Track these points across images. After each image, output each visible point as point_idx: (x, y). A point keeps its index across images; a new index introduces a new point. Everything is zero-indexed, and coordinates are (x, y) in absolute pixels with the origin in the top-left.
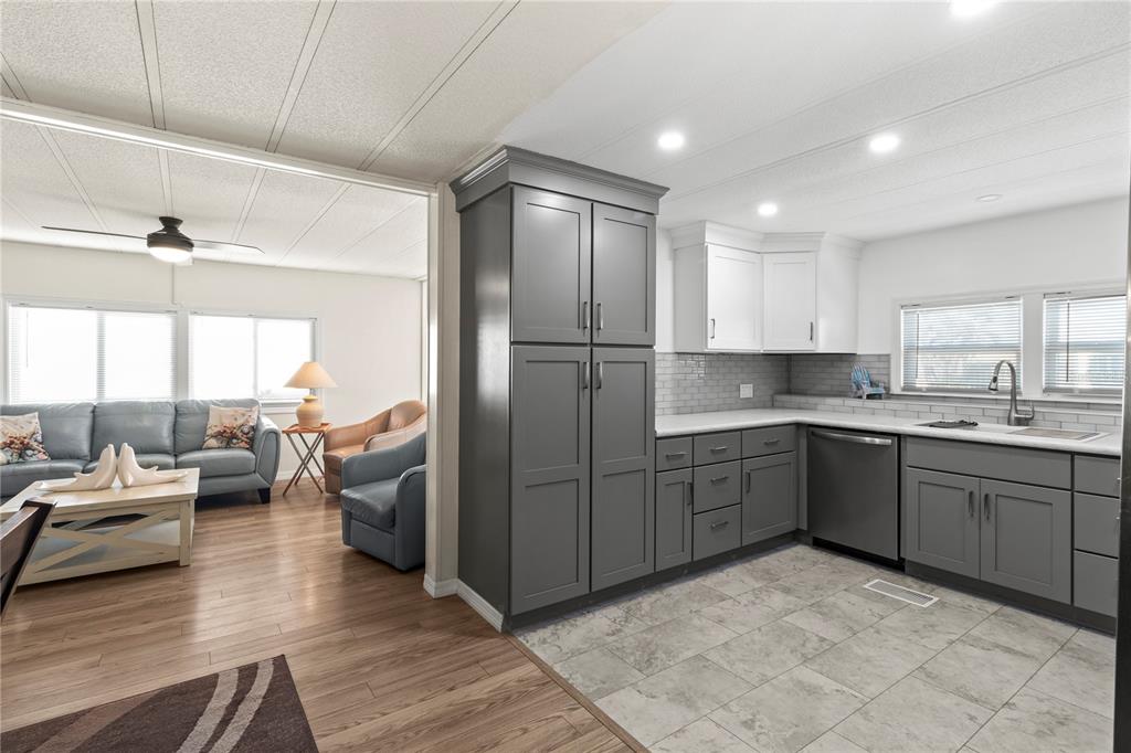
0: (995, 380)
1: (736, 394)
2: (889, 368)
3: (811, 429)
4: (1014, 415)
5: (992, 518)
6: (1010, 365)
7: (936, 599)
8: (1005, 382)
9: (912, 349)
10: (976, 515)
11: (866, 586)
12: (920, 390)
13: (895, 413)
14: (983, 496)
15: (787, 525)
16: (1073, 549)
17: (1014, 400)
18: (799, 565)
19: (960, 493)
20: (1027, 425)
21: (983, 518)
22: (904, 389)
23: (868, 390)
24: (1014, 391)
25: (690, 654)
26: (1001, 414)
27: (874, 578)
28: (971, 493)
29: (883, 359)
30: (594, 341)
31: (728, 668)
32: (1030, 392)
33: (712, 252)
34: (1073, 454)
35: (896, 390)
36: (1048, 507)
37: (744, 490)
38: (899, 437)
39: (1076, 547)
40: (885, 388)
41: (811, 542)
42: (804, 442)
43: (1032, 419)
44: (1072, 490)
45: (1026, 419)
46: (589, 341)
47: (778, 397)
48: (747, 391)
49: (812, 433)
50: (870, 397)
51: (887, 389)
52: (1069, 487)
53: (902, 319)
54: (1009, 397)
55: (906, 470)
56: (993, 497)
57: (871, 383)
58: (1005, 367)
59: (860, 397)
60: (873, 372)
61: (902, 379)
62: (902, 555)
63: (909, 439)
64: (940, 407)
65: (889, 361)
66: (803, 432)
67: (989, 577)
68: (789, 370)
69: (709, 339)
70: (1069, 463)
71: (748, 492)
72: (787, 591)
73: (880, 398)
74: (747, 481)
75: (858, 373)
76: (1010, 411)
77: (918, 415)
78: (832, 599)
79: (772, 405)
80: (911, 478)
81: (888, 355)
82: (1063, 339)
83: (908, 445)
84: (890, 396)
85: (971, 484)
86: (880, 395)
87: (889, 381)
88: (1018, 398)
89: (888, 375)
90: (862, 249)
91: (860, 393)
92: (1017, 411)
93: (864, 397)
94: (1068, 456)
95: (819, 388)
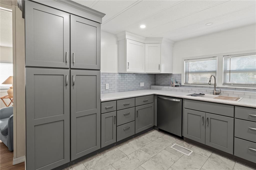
0: (210, 81)
1: (139, 85)
2: (181, 78)
3: (159, 96)
4: (215, 92)
5: (209, 125)
6: (214, 77)
7: (192, 151)
8: (213, 82)
9: (187, 73)
10: (204, 124)
11: (171, 147)
12: (189, 84)
14: (206, 119)
15: (151, 125)
16: (234, 137)
17: (215, 87)
18: (153, 139)
19: (200, 117)
20: (219, 95)
21: (207, 125)
22: (185, 84)
23: (175, 84)
24: (215, 85)
26: (211, 91)
27: (174, 143)
28: (203, 117)
29: (179, 75)
30: (71, 68)
32: (219, 85)
33: (128, 42)
34: (235, 106)
35: (183, 84)
36: (226, 123)
37: (136, 116)
38: (182, 99)
39: (235, 136)
40: (180, 83)
41: (158, 129)
42: (156, 100)
43: (220, 93)
44: (234, 117)
45: (219, 93)
46: (69, 67)
47: (152, 86)
48: (142, 85)
49: (158, 97)
50: (176, 86)
51: (180, 84)
52: (233, 117)
53: (185, 64)
54: (214, 86)
55: (184, 110)
56: (209, 119)
57: (176, 82)
58: (213, 77)
59: (173, 86)
60: (176, 79)
61: (184, 81)
62: (183, 135)
63: (185, 100)
64: (194, 89)
65: (181, 76)
66: (156, 97)
67: (208, 144)
68: (155, 78)
69: (127, 69)
71: (137, 117)
72: (146, 151)
73: (178, 86)
74: (137, 113)
75: (172, 79)
76: (214, 90)
77: (188, 91)
78: (160, 154)
79: (150, 88)
80: (186, 112)
81: (181, 74)
82: (228, 69)
83: (185, 102)
84: (181, 86)
85: (203, 114)
86: (178, 85)
87: (181, 82)
88: (216, 86)
89: (181, 80)
90: (174, 43)
91: (173, 85)
92: (216, 91)
93: (174, 86)
94: (233, 106)
95: (163, 83)
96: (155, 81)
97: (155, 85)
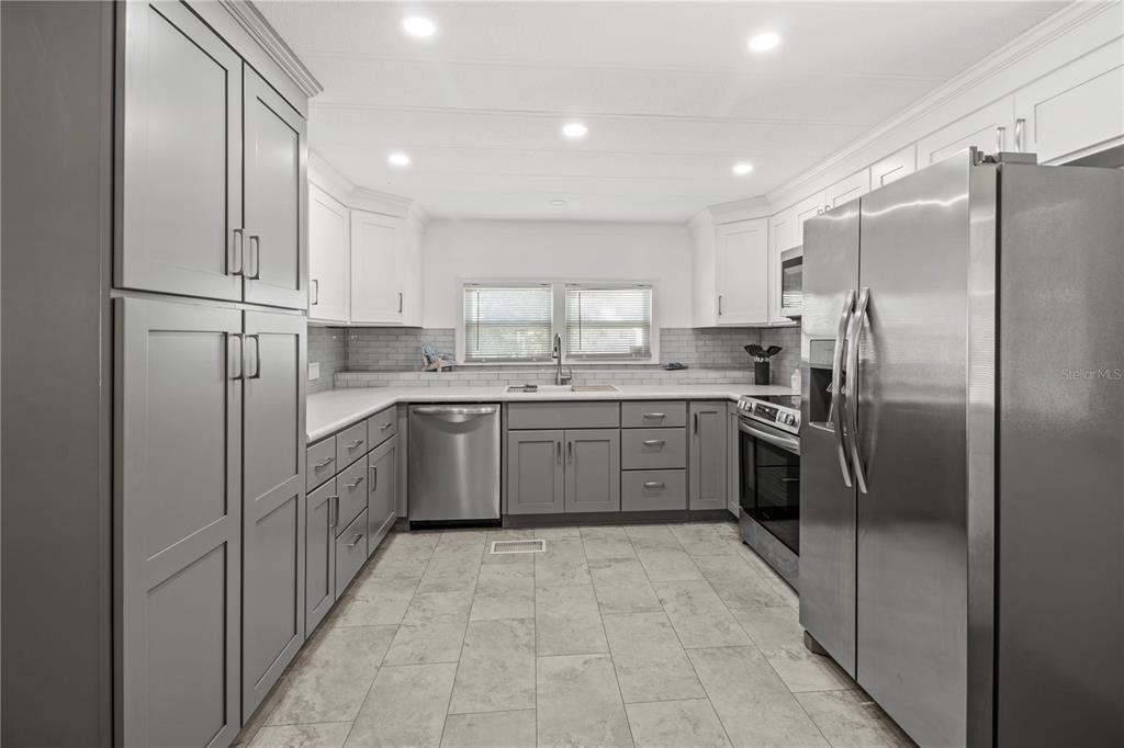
2: (454, 341)
3: (413, 406)
4: (559, 377)
5: (572, 461)
7: (545, 541)
9: (472, 326)
10: (562, 461)
12: (479, 360)
13: (469, 383)
14: (567, 443)
15: (393, 517)
16: (621, 470)
17: (558, 365)
18: (421, 556)
19: (550, 444)
20: (568, 384)
21: (567, 462)
22: (466, 361)
23: (441, 363)
25: (437, 722)
26: (549, 377)
28: (559, 444)
29: (450, 332)
31: (492, 709)
34: (621, 401)
35: (460, 362)
36: (606, 444)
38: (501, 403)
40: (453, 360)
41: (408, 527)
42: (404, 421)
43: (571, 378)
44: (620, 428)
45: (567, 379)
48: (314, 371)
49: (413, 411)
50: (444, 369)
53: (465, 297)
55: (507, 434)
56: (573, 443)
57: (443, 356)
59: (435, 370)
60: (439, 345)
61: (464, 351)
63: (509, 405)
65: (454, 335)
66: (403, 412)
67: (572, 508)
68: (346, 345)
70: (618, 409)
73: (451, 371)
74: (371, 477)
76: (556, 374)
78: (483, 577)
79: (334, 386)
81: (453, 330)
82: (575, 319)
83: (510, 411)
84: (455, 368)
85: (558, 436)
86: (451, 367)
87: (455, 354)
89: (454, 348)
92: (562, 374)
93: (440, 370)
94: (618, 404)
95: (383, 363)
96: (346, 357)
97: (346, 369)
